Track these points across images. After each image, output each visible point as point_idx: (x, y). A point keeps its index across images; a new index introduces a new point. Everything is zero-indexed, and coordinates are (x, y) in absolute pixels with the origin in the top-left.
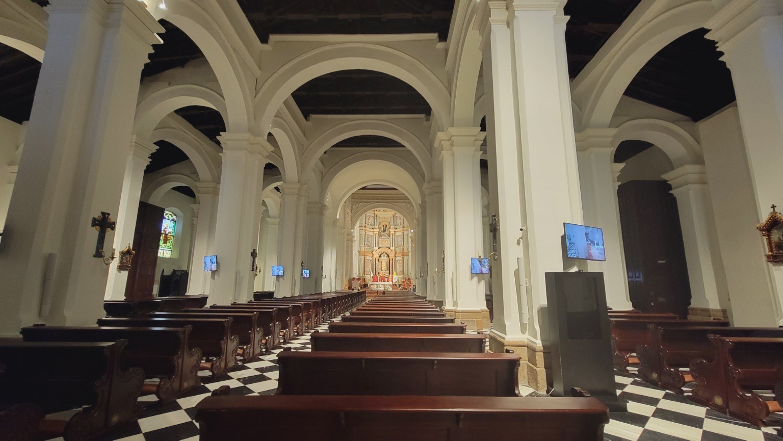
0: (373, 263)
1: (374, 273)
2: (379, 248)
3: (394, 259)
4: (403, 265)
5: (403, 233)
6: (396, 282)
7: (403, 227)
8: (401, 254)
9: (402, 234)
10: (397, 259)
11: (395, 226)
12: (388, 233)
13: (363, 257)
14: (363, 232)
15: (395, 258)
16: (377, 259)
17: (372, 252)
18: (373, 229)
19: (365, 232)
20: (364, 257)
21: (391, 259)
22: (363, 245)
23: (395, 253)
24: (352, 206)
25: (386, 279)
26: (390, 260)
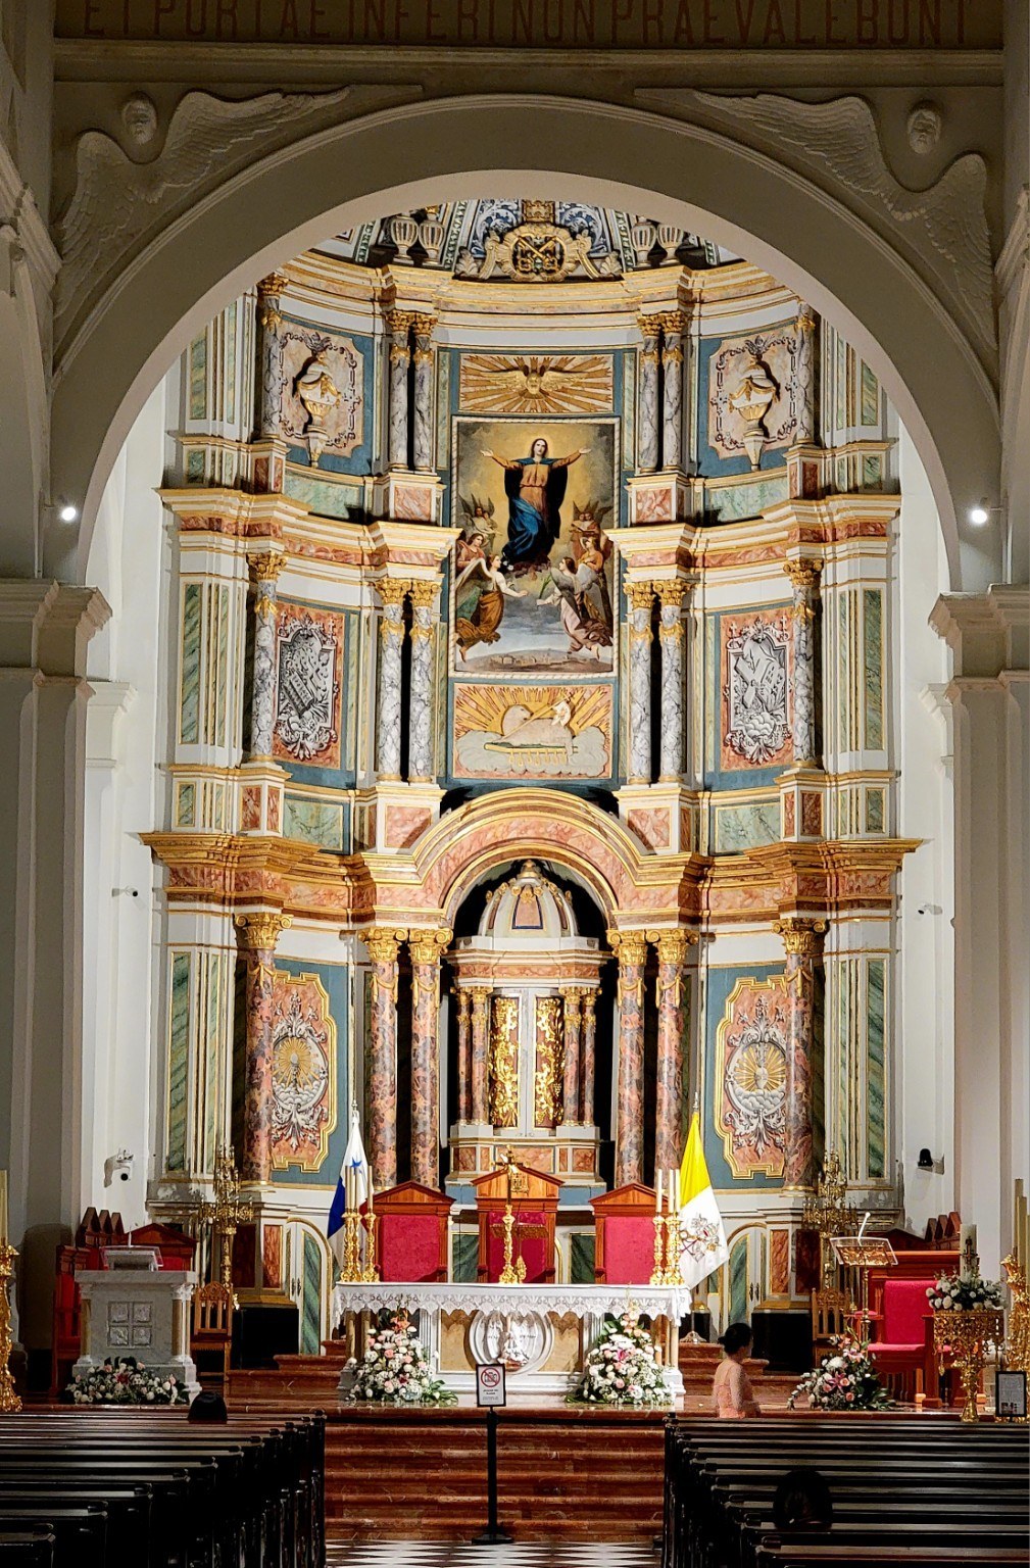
0: (369, 1006)
1: (389, 1161)
2: (455, 798)
3: (669, 956)
4: (814, 1045)
5: (812, 572)
6: (711, 1282)
7: (813, 491)
8: (784, 887)
9: (787, 588)
10: (715, 955)
11: (687, 474)
12: (584, 575)
13: (216, 928)
14: (225, 563)
15: (692, 946)
16: (426, 958)
17: (353, 853)
18: (359, 516)
19: (256, 569)
20: (243, 931)
21: (630, 960)
22: (228, 753)
23: (697, 873)
24: (65, 139)
25: (562, 1241)
26: (609, 973)
